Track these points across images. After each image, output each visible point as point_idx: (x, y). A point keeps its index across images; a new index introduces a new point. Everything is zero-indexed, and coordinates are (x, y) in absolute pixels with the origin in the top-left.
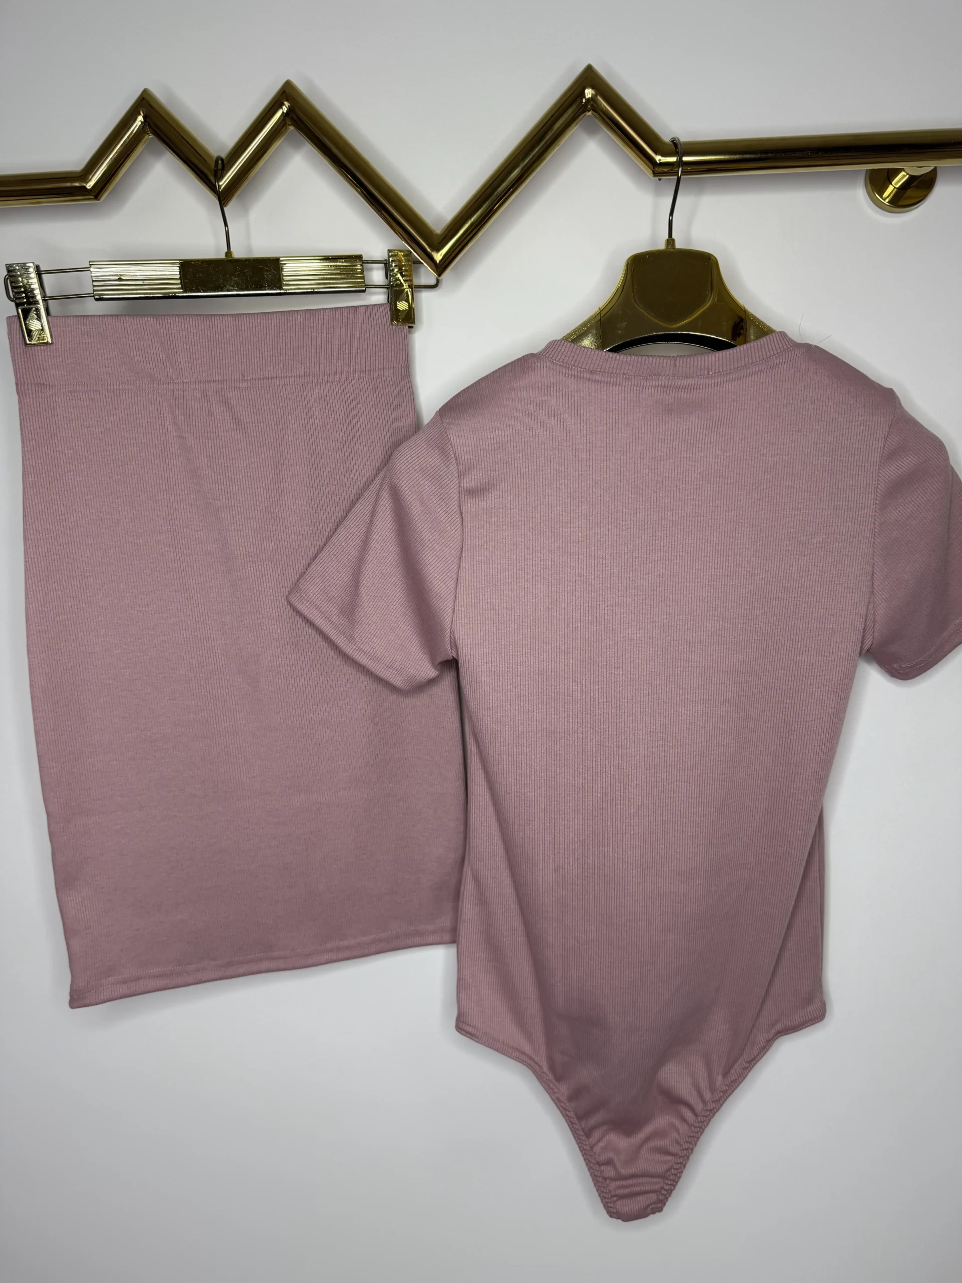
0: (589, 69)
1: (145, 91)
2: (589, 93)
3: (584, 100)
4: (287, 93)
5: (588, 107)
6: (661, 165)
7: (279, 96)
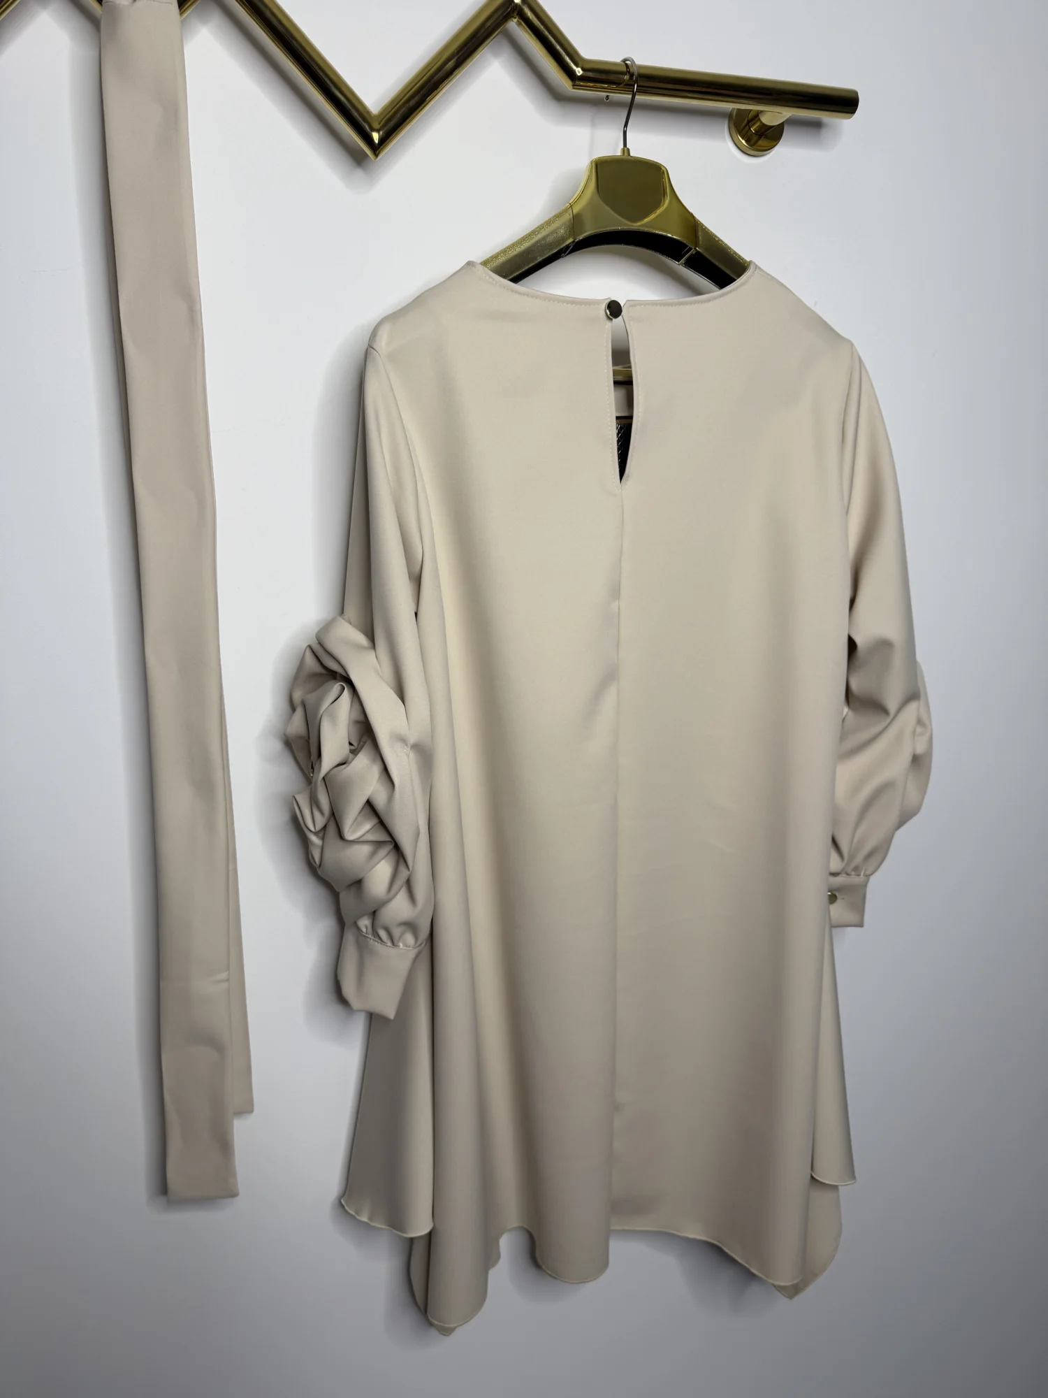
3: (512, 6)
5: (516, 12)
6: (582, 78)
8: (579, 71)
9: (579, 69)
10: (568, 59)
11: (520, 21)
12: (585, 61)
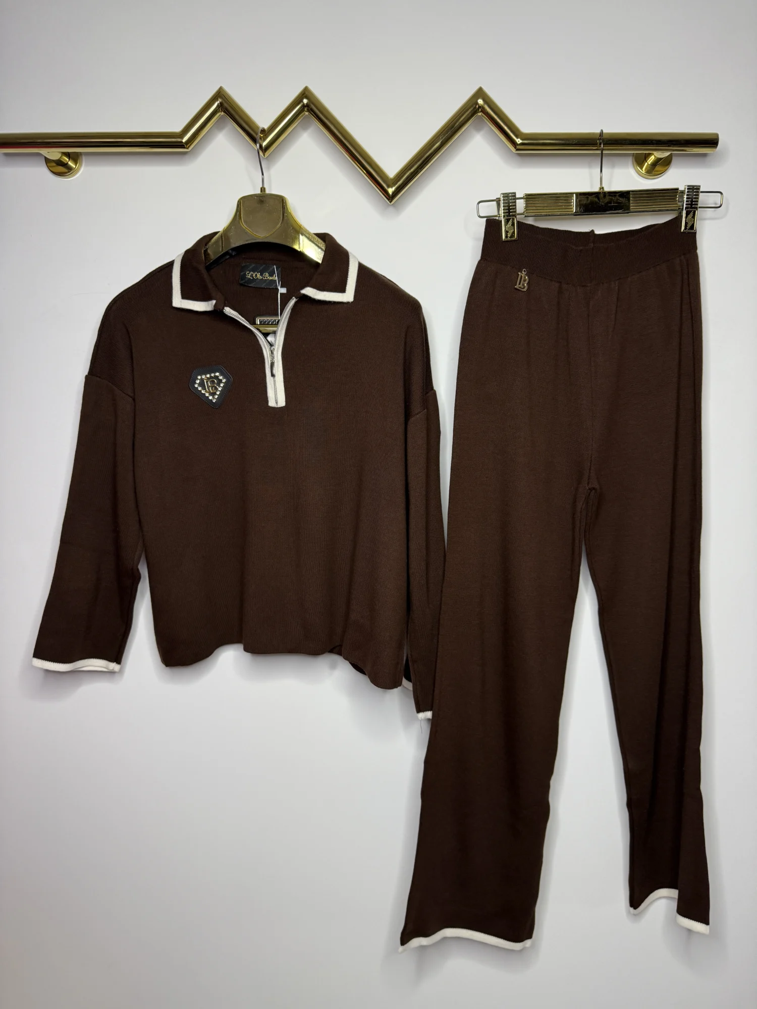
0: (480, 89)
1: (221, 88)
2: (480, 102)
3: (477, 106)
4: (306, 93)
5: (480, 110)
6: (522, 144)
7: (301, 95)
8: (519, 141)
9: (519, 140)
10: (512, 135)
11: (483, 114)
12: (522, 134)
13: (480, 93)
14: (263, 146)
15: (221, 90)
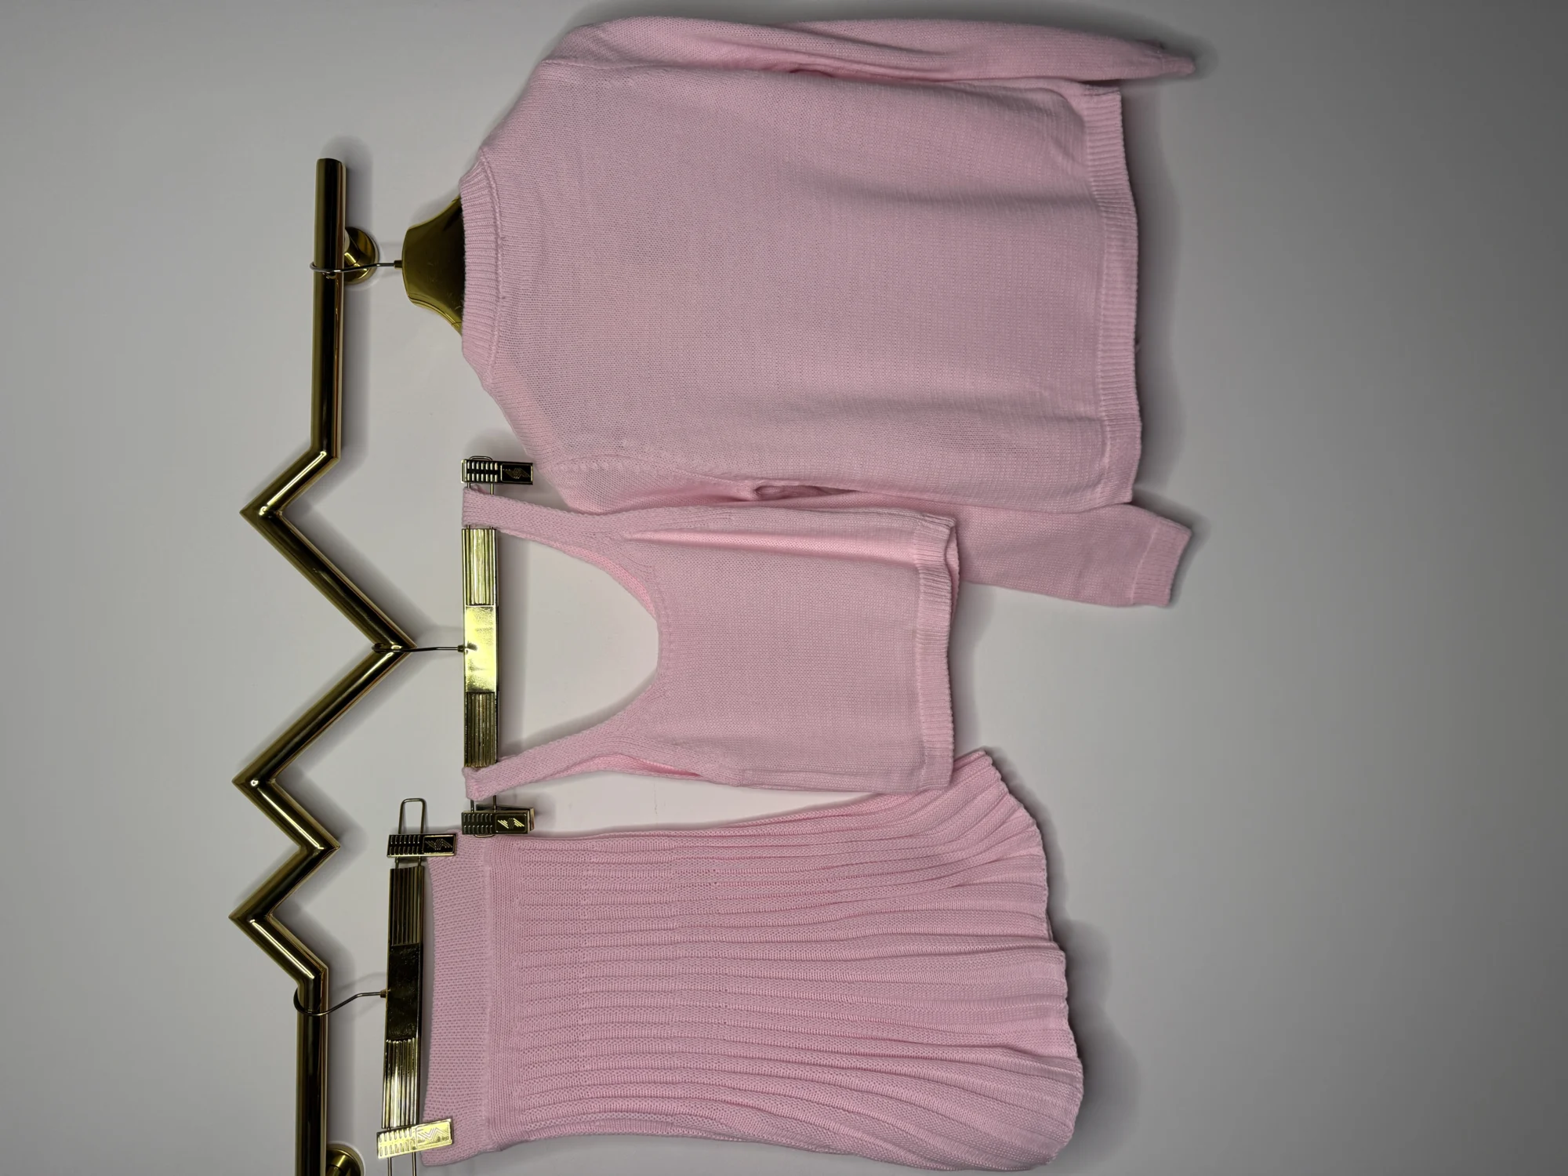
0: (244, 513)
1: (232, 918)
2: (261, 511)
3: (268, 516)
4: (242, 783)
5: (274, 511)
6: (329, 451)
7: (245, 789)
8: (324, 454)
9: (321, 454)
10: (313, 465)
11: (282, 508)
12: (312, 447)
13: (250, 513)
14: (323, 848)
15: (235, 917)
